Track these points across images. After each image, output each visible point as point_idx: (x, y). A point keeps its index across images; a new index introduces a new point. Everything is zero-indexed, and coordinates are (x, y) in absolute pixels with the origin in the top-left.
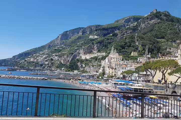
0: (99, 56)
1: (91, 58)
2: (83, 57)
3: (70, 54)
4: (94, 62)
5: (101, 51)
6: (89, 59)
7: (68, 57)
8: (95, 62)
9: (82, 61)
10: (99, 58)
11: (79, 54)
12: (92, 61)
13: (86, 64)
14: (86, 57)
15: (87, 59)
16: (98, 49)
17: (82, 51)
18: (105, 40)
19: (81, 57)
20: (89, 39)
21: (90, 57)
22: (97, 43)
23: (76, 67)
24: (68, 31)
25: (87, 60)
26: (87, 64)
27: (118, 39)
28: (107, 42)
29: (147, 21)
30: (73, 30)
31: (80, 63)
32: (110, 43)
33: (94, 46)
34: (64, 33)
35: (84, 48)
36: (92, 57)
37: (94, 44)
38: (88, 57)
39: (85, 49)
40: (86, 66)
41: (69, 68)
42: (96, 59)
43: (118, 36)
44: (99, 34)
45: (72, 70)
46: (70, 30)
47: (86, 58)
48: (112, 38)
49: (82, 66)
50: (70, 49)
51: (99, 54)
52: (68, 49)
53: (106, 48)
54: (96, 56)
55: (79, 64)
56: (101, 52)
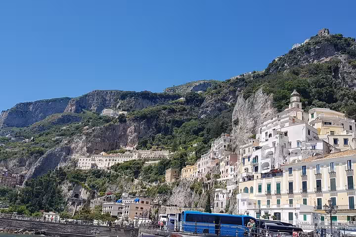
0: (146, 160)
1: (116, 167)
2: (85, 164)
3: (32, 154)
4: (127, 181)
5: (151, 144)
6: (106, 170)
7: (21, 163)
8: (133, 180)
9: (78, 178)
10: (145, 166)
11: (69, 151)
12: (118, 179)
13: (93, 186)
14: (97, 162)
15: (99, 171)
16: (139, 138)
17: (79, 143)
18: (163, 111)
19: (75, 163)
20: (100, 118)
21: (112, 164)
22: (136, 119)
23: (52, 197)
24: (30, 104)
25: (97, 173)
26: (97, 189)
27: (205, 113)
28: (169, 118)
29: (307, 59)
30: (48, 102)
31: (70, 185)
32: (178, 124)
33: (125, 130)
34: (17, 107)
35: (90, 131)
36: (118, 164)
37: (125, 121)
38: (104, 162)
39: (94, 136)
40: (93, 197)
41: (23, 201)
42: (135, 169)
43: (205, 104)
44: (131, 107)
45: (32, 212)
46: (39, 102)
47: (93, 165)
48: (184, 110)
49: (77, 196)
50: (33, 140)
51: (145, 153)
52: (27, 140)
53: (169, 136)
54: (133, 158)
55: (64, 188)
56: (151, 148)
